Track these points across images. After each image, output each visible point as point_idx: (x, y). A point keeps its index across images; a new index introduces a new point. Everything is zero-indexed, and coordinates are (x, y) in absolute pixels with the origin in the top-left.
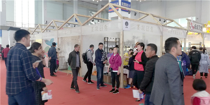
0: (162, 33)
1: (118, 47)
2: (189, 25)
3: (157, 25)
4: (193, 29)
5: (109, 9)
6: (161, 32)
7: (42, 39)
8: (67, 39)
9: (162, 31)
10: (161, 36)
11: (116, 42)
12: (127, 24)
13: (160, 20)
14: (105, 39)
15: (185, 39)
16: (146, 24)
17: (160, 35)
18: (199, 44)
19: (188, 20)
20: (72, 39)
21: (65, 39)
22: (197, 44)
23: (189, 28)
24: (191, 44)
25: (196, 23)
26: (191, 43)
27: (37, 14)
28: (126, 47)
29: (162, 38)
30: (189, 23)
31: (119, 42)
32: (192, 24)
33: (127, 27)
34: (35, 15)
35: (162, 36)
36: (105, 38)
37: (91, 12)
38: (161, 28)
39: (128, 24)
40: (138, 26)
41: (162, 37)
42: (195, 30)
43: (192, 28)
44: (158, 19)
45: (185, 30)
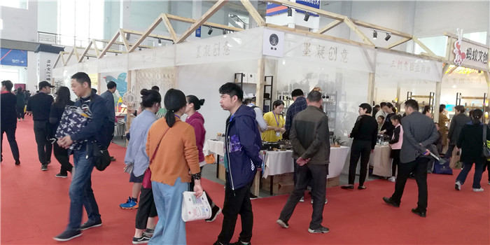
0: (373, 66)
1: (268, 98)
2: (452, 48)
3: (360, 45)
4: (463, 58)
5: (268, 8)
6: (370, 63)
7: (99, 74)
8: (151, 75)
9: (372, 61)
10: (370, 73)
11: (265, 86)
12: (274, 39)
13: (375, 35)
14: (235, 78)
15: (437, 83)
16: (328, 42)
17: (368, 71)
18: (481, 98)
19: (449, 37)
20: (164, 76)
21: (147, 75)
22: (477, 98)
23: (452, 56)
24: (463, 98)
25: (470, 46)
26: (463, 95)
27: (108, 18)
28: (287, 98)
29: (374, 78)
30: (451, 45)
31: (272, 86)
32: (458, 47)
33: (274, 47)
34: (105, 20)
35: (374, 74)
36: (236, 74)
37: (235, 16)
38: (371, 52)
39: (277, 41)
40: (308, 45)
41: (372, 75)
42: (466, 61)
43: (458, 57)
44: (371, 32)
45: (440, 60)
